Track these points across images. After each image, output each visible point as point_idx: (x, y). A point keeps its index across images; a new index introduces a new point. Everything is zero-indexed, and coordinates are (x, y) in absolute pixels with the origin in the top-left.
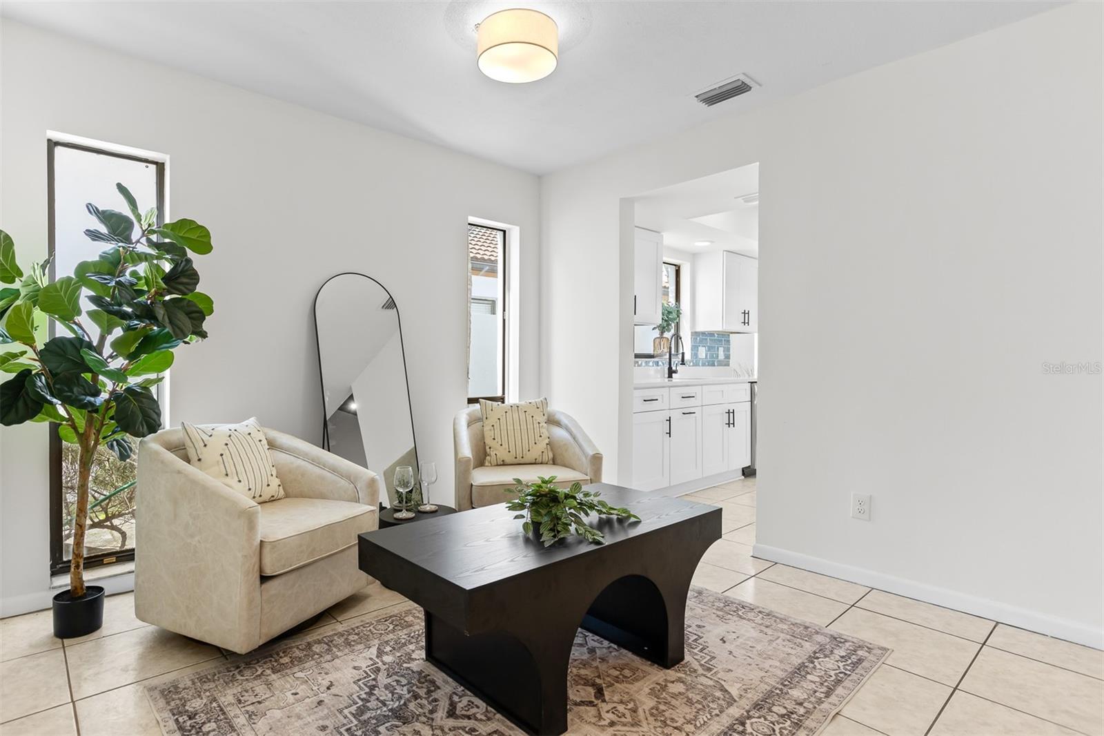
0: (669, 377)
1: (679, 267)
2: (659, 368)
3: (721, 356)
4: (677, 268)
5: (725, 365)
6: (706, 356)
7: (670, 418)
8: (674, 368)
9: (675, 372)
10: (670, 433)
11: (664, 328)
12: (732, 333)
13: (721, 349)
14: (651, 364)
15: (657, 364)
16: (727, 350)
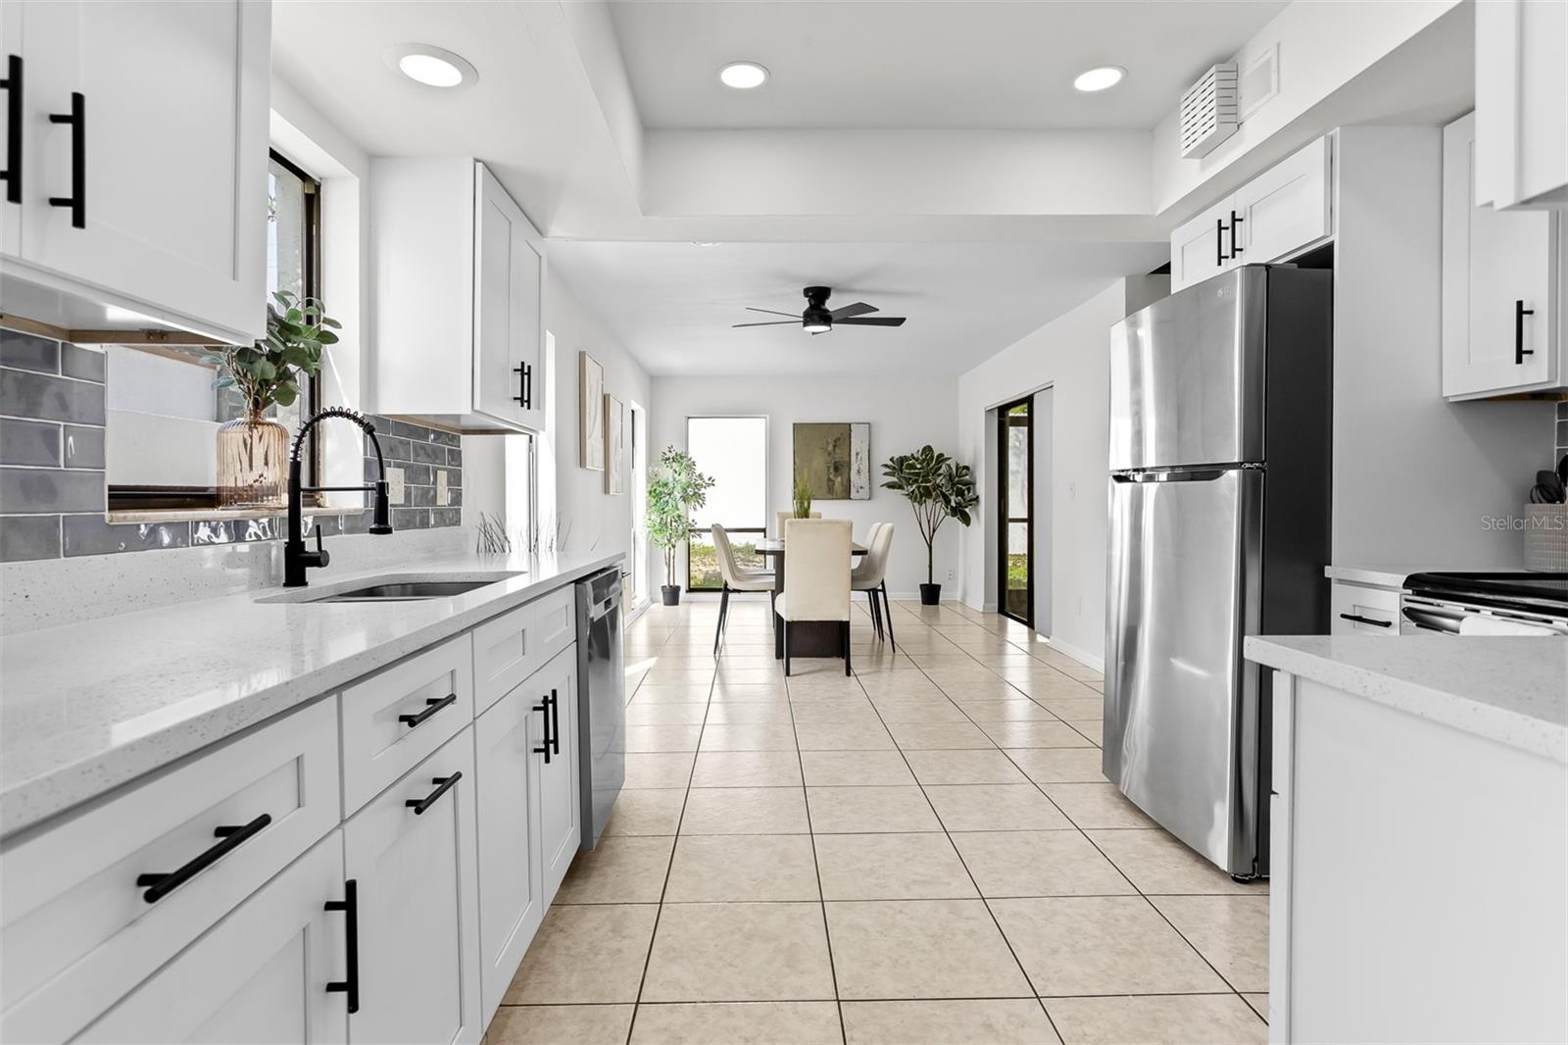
0: (289, 583)
1: (318, 188)
2: (243, 548)
3: (444, 498)
4: (312, 191)
5: (454, 525)
6: (408, 495)
7: (351, 887)
8: (311, 546)
9: (319, 560)
10: (351, 987)
11: (265, 383)
12: (466, 432)
13: (443, 476)
14: (204, 532)
15: (237, 530)
16: (455, 479)
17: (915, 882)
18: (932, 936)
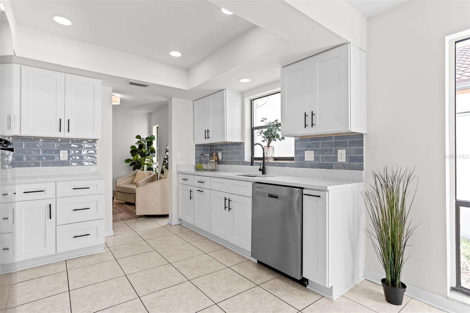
17: (164, 296)
18: (154, 280)
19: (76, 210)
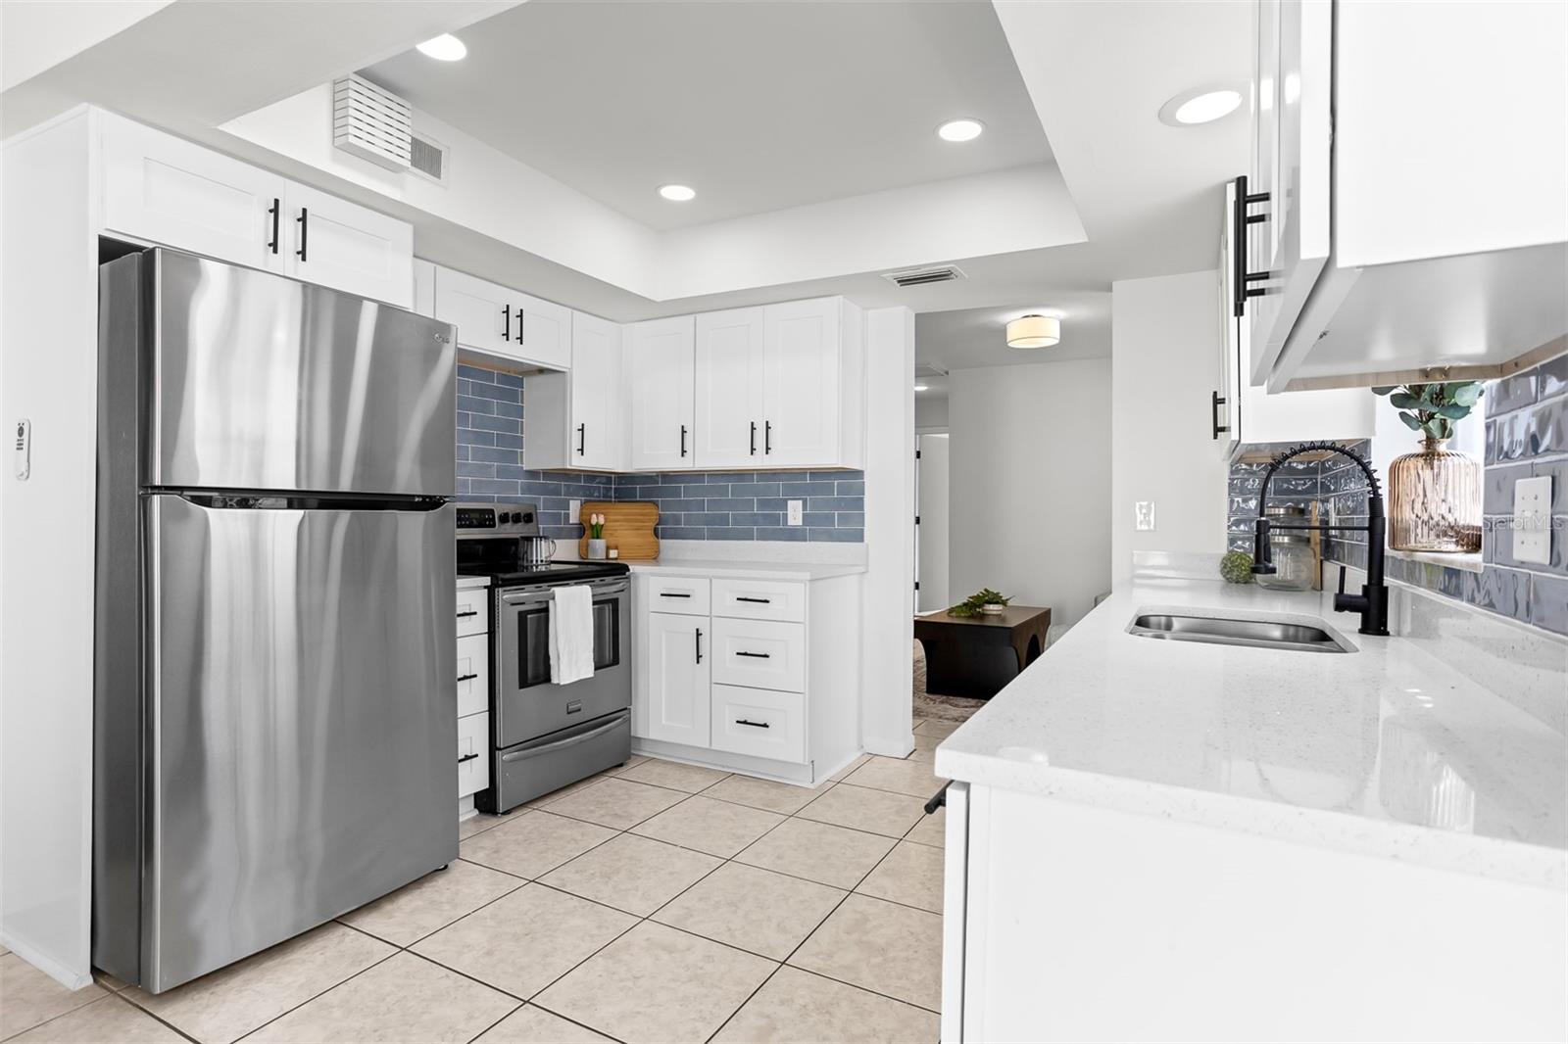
19: (745, 654)
